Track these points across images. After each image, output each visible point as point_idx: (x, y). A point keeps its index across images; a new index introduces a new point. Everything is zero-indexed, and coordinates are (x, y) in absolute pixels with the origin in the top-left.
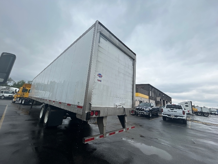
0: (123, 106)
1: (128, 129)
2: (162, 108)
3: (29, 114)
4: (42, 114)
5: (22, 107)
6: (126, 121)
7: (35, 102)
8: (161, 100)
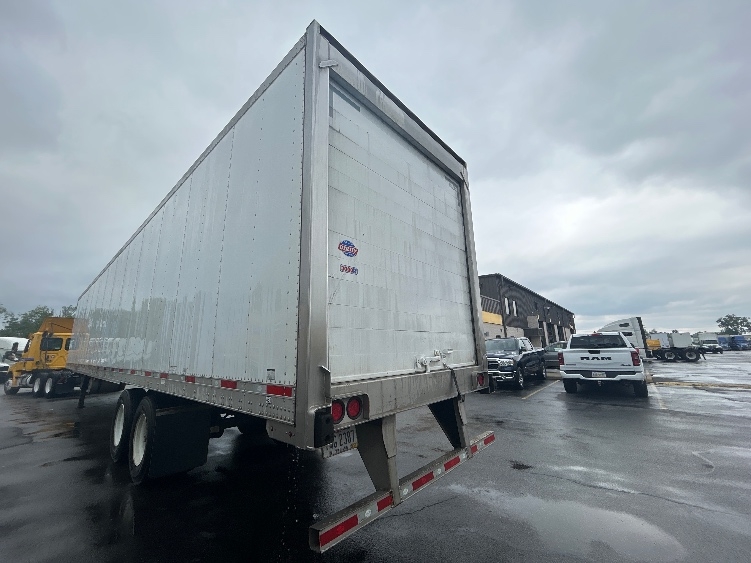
0: (444, 361)
1: (474, 449)
2: (560, 350)
3: (74, 433)
4: (122, 427)
5: (47, 406)
6: (465, 421)
7: (91, 382)
8: (541, 323)
